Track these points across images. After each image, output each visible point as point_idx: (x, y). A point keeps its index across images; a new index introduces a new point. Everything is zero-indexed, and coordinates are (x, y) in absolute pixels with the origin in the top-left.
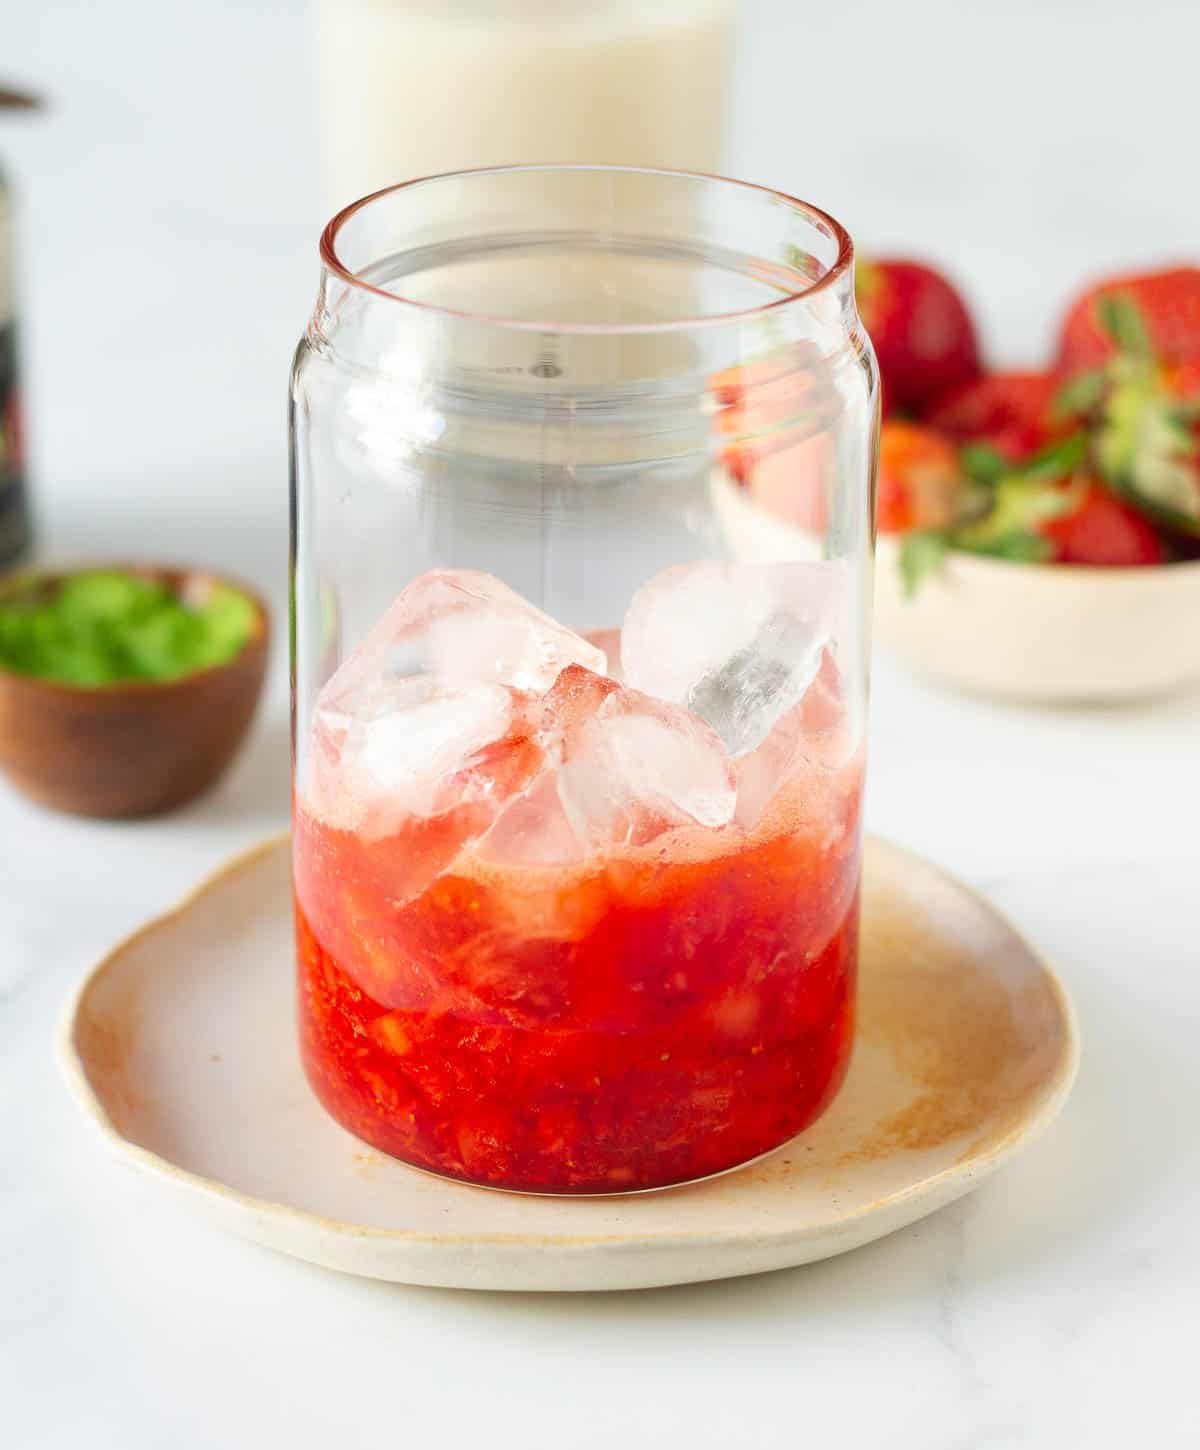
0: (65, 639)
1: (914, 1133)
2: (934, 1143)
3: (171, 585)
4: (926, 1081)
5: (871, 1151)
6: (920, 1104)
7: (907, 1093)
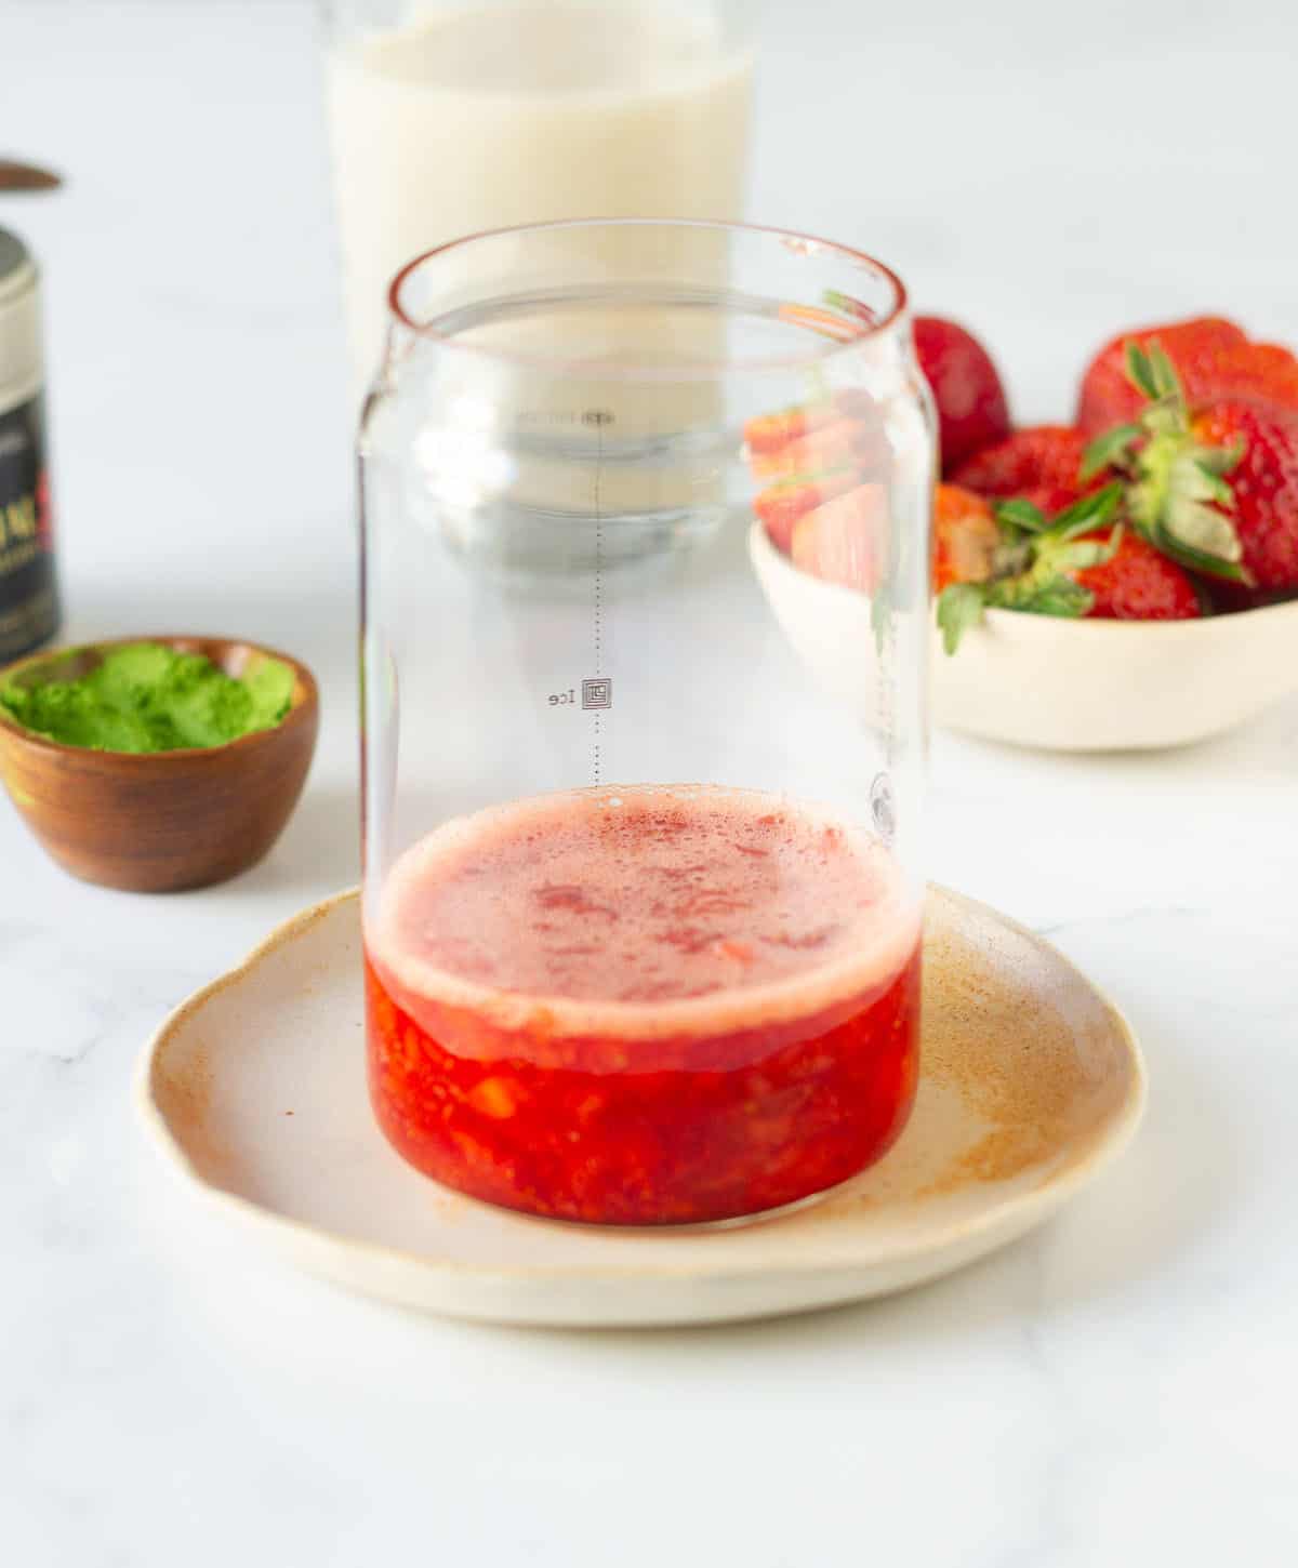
0: (108, 710)
1: (987, 1167)
2: (1008, 1176)
3: (212, 654)
4: (995, 1119)
5: (946, 1185)
6: (992, 1138)
7: (977, 1130)
